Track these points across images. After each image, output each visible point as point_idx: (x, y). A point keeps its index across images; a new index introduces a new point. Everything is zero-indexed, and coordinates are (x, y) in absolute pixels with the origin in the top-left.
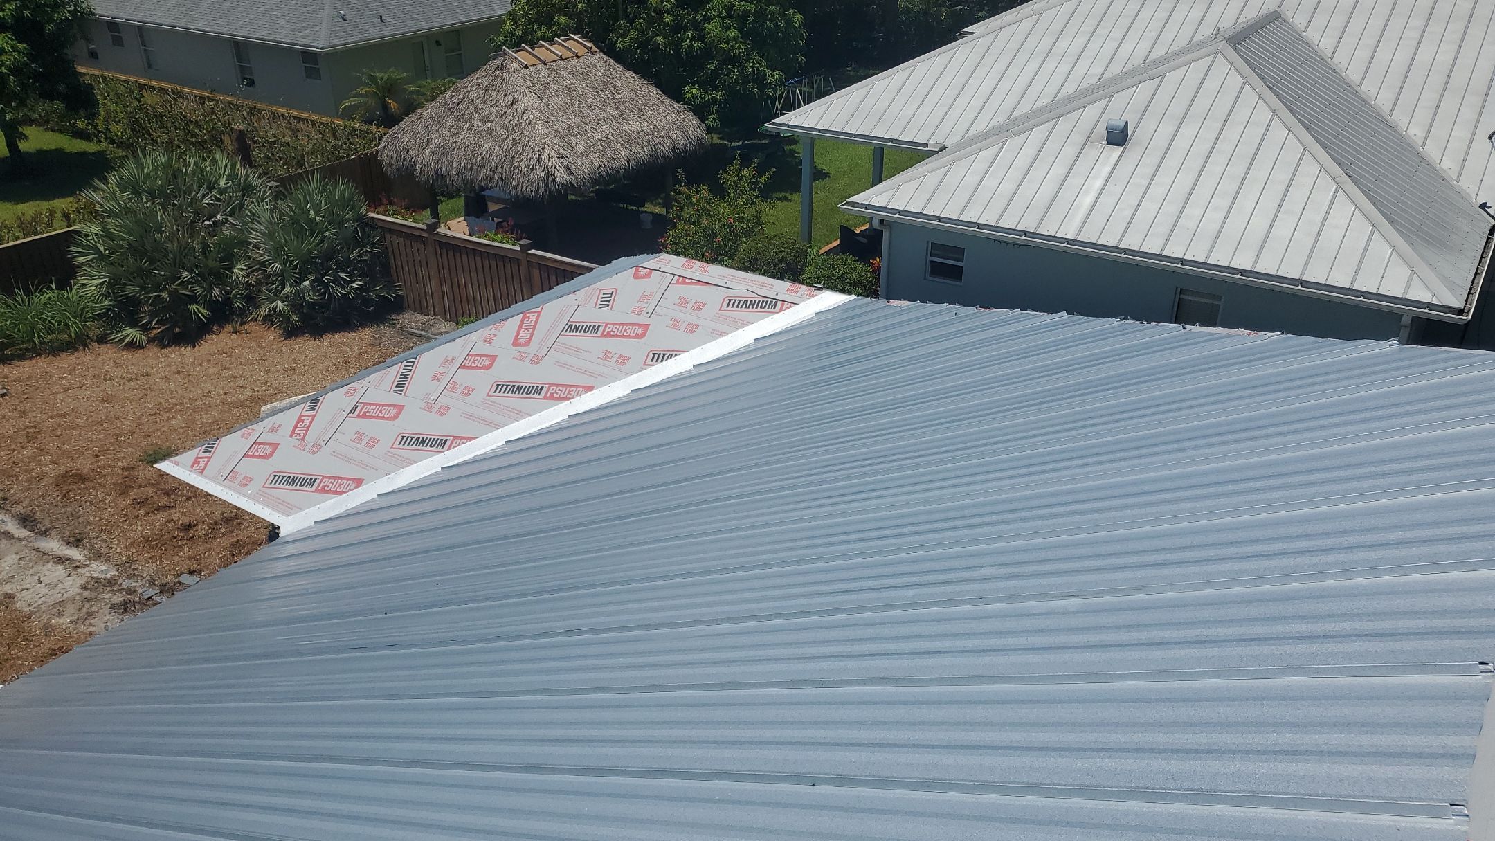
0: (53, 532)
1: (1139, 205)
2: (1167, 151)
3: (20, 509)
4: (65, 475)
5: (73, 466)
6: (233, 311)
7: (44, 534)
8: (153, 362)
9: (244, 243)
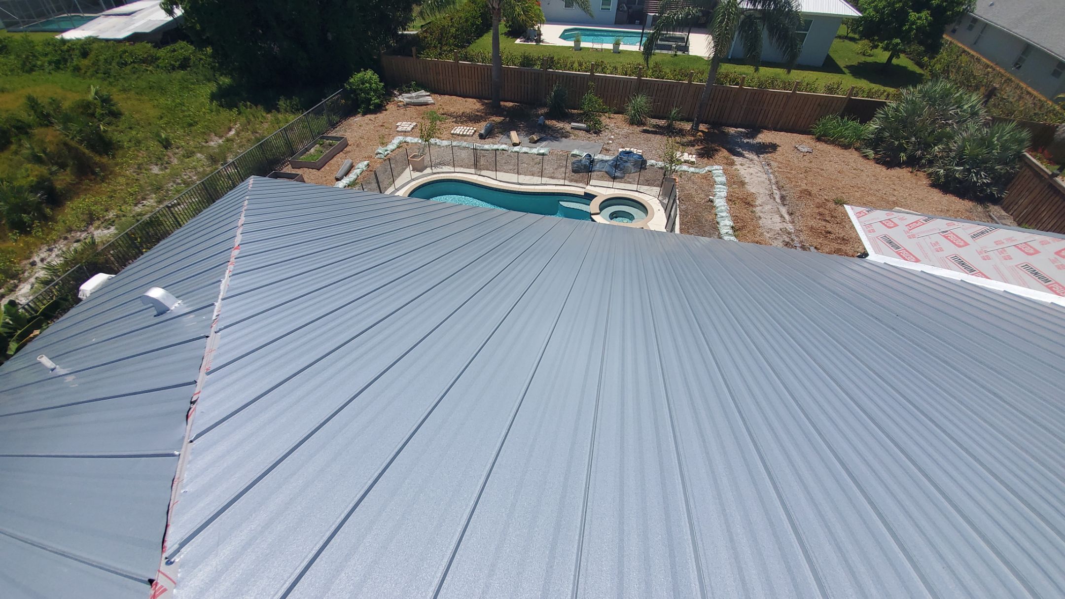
0: (787, 206)
3: (784, 193)
4: (806, 190)
5: (810, 189)
6: (918, 164)
7: (784, 205)
8: (868, 167)
9: (950, 137)
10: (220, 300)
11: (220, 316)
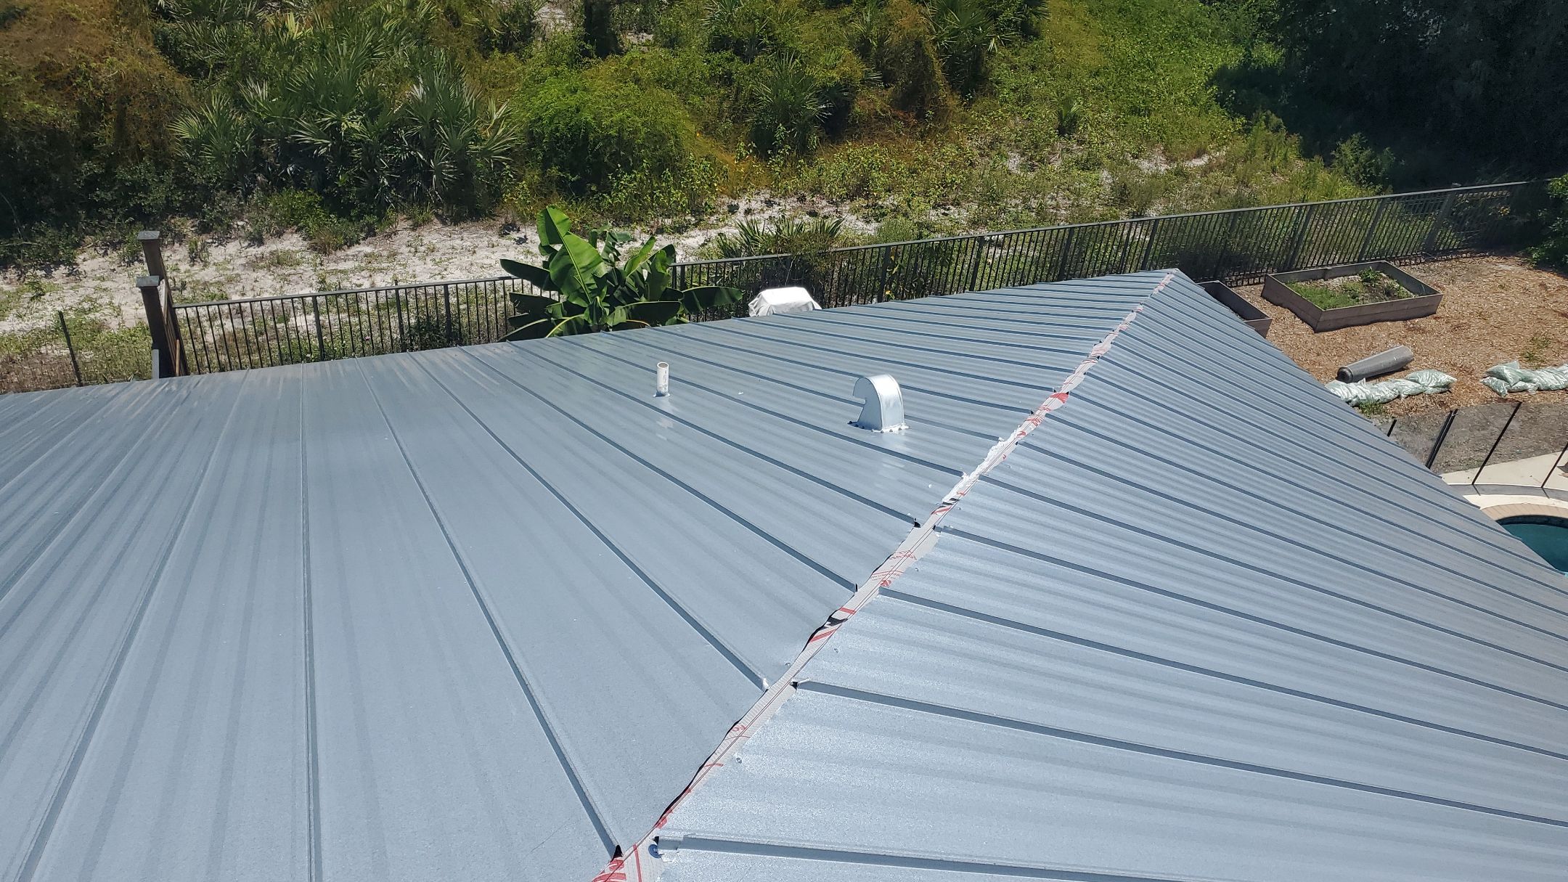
10: (974, 475)
11: (958, 505)
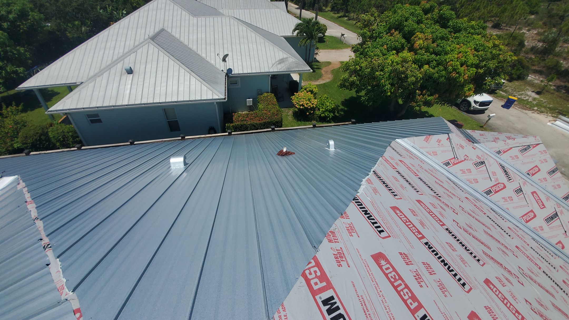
1: (143, 90)
2: (145, 73)
